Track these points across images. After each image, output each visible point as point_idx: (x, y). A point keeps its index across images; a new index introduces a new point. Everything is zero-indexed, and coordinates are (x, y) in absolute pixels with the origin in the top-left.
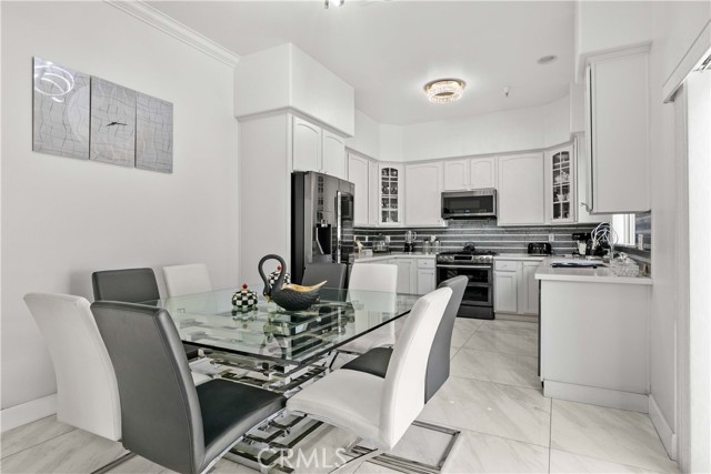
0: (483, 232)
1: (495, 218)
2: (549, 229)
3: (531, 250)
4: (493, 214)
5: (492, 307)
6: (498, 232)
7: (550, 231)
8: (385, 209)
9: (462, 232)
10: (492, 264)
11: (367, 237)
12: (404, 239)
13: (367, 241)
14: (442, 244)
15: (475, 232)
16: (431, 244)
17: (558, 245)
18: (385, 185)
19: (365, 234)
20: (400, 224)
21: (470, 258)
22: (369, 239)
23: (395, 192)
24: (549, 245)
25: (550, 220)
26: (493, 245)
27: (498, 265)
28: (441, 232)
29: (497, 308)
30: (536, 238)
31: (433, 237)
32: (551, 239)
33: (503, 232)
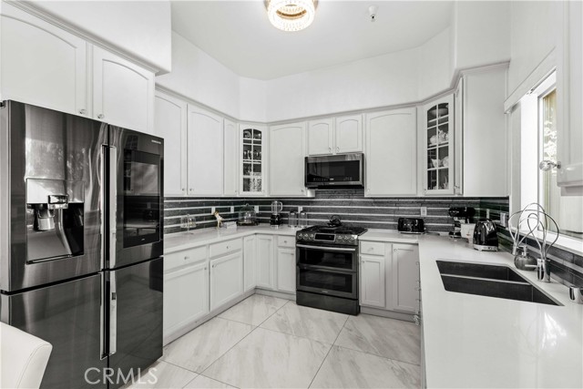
0: (351, 203)
1: (361, 187)
2: (422, 201)
3: (402, 226)
4: (359, 183)
5: (357, 300)
6: (366, 204)
7: (423, 204)
8: (247, 177)
9: (329, 203)
10: (356, 247)
11: (232, 207)
12: (270, 209)
13: (232, 212)
14: (309, 216)
15: (342, 203)
16: (297, 216)
17: (432, 220)
18: (247, 148)
19: (230, 204)
20: (264, 193)
21: (332, 238)
22: (236, 209)
23: (258, 157)
24: (421, 221)
25: (423, 191)
26: (360, 218)
27: (364, 247)
28: (308, 203)
29: (363, 301)
30: (407, 212)
31: (300, 208)
32: (424, 212)
33: (371, 204)
